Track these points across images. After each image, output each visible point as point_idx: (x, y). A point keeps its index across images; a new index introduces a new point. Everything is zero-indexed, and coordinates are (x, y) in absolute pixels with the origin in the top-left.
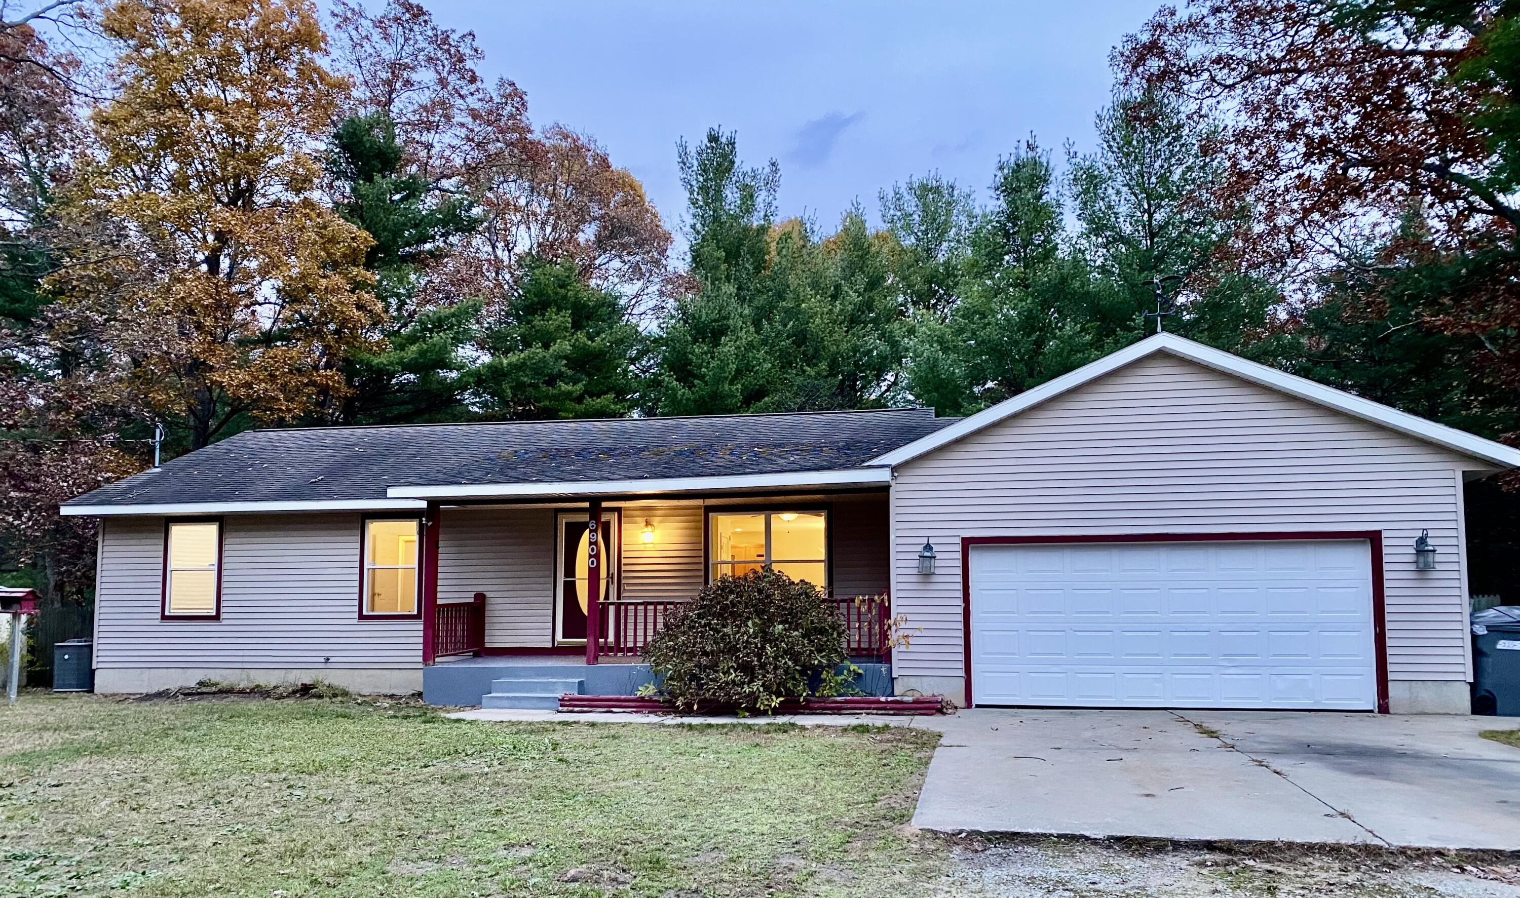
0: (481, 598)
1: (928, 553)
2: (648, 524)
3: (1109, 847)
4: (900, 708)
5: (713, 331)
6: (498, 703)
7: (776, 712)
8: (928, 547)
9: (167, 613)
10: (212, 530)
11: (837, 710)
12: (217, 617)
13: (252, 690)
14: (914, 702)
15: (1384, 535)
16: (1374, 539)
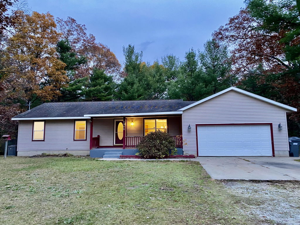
0: (99, 136)
1: (189, 128)
2: (132, 121)
3: (250, 182)
4: (186, 157)
5: (131, 83)
6: (106, 157)
7: (164, 158)
8: (189, 126)
9: (33, 140)
10: (43, 123)
11: (175, 157)
12: (44, 140)
13: (54, 155)
14: (189, 156)
15: (273, 124)
16: (271, 125)
